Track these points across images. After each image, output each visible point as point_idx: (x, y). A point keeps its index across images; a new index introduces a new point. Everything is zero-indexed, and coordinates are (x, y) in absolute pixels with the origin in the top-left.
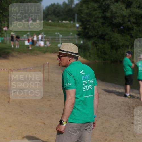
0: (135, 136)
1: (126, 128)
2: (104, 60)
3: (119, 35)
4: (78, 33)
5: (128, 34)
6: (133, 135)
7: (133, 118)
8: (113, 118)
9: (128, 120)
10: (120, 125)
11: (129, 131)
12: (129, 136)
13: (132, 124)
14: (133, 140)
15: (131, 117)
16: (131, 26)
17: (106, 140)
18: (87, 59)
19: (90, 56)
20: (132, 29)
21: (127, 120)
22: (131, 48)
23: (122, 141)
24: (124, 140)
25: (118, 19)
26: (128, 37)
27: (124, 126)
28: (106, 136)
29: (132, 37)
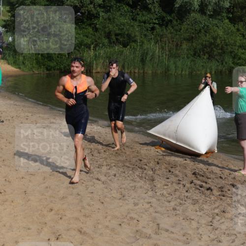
0: (103, 203)
1: (87, 189)
2: (47, 70)
4: (4, 23)
5: (90, 25)
6: (99, 200)
7: (98, 169)
11: (92, 193)
12: (92, 203)
13: (97, 182)
14: (99, 209)
16: (95, 12)
17: (51, 210)
18: (20, 68)
19: (24, 63)
20: (97, 17)
22: (95, 49)
23: (81, 211)
24: (82, 210)
26: (90, 30)
27: (84, 185)
28: (51, 202)
29: (96, 30)
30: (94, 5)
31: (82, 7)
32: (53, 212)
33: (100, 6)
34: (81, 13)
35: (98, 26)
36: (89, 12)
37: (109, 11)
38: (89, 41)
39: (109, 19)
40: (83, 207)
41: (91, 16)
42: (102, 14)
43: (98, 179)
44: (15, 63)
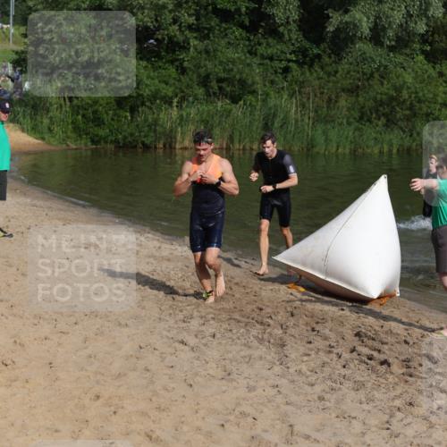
0: (191, 386)
1: (163, 359)
2: (93, 142)
3: (144, 63)
4: (15, 57)
5: (172, 62)
6: (185, 380)
7: (185, 325)
8: (120, 324)
9: (169, 331)
10: (141, 348)
11: (172, 367)
12: (172, 385)
13: (182, 347)
14: (184, 396)
15: (176, 322)
16: (180, 38)
17: (98, 397)
18: (43, 139)
19: (50, 130)
20: (184, 47)
21: (165, 333)
22: (180, 106)
23: (151, 400)
24: (154, 399)
25: (140, 16)
26: (172, 71)
27: (157, 352)
28: (98, 382)
29: (183, 71)
30: (180, 26)
31: (158, 29)
32: (101, 400)
33: (190, 27)
34: (157, 40)
35: (186, 64)
36: (170, 38)
37: (207, 37)
38: (169, 91)
39: (207, 52)
40: (155, 393)
41: (174, 46)
42: (193, 42)
43: (182, 342)
44: (34, 130)
